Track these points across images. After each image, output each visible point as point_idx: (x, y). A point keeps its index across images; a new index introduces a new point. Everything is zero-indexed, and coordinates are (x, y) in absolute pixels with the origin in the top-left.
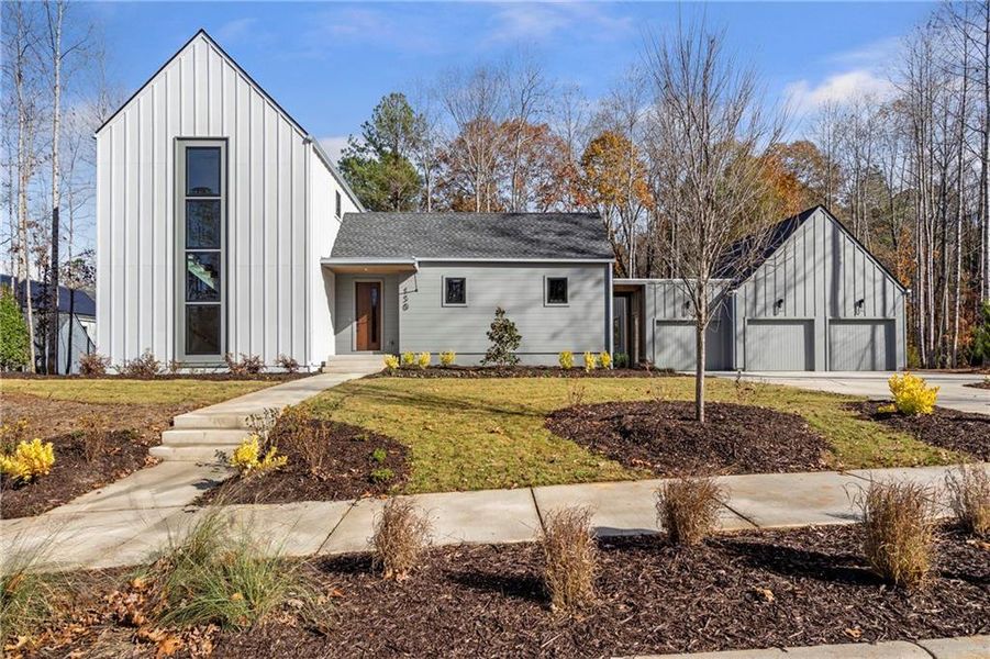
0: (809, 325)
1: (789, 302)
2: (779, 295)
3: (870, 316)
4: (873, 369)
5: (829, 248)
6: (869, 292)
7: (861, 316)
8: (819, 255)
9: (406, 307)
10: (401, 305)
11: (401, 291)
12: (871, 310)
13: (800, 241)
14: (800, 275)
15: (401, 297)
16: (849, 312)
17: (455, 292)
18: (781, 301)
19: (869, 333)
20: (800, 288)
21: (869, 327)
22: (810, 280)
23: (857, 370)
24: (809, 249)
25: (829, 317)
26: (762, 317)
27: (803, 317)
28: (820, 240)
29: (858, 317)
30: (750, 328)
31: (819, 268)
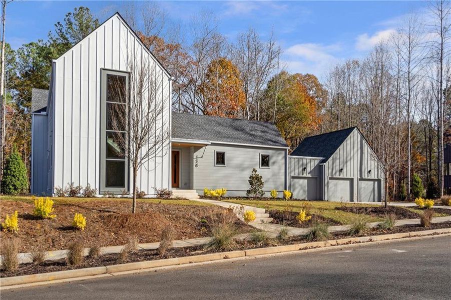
0: (352, 180)
1: (345, 170)
2: (341, 167)
3: (373, 178)
4: (374, 201)
5: (359, 146)
6: (373, 167)
7: (369, 178)
8: (355, 149)
9: (197, 166)
10: (194, 164)
11: (195, 157)
12: (373, 176)
13: (349, 142)
14: (349, 158)
15: (195, 160)
16: (366, 176)
17: (220, 159)
18: (342, 169)
19: (372, 185)
20: (348, 163)
21: (372, 182)
22: (352, 160)
23: (369, 201)
24: (352, 146)
25: (359, 178)
26: (335, 177)
27: (349, 177)
28: (356, 142)
29: (368, 178)
30: (330, 181)
31: (355, 155)
